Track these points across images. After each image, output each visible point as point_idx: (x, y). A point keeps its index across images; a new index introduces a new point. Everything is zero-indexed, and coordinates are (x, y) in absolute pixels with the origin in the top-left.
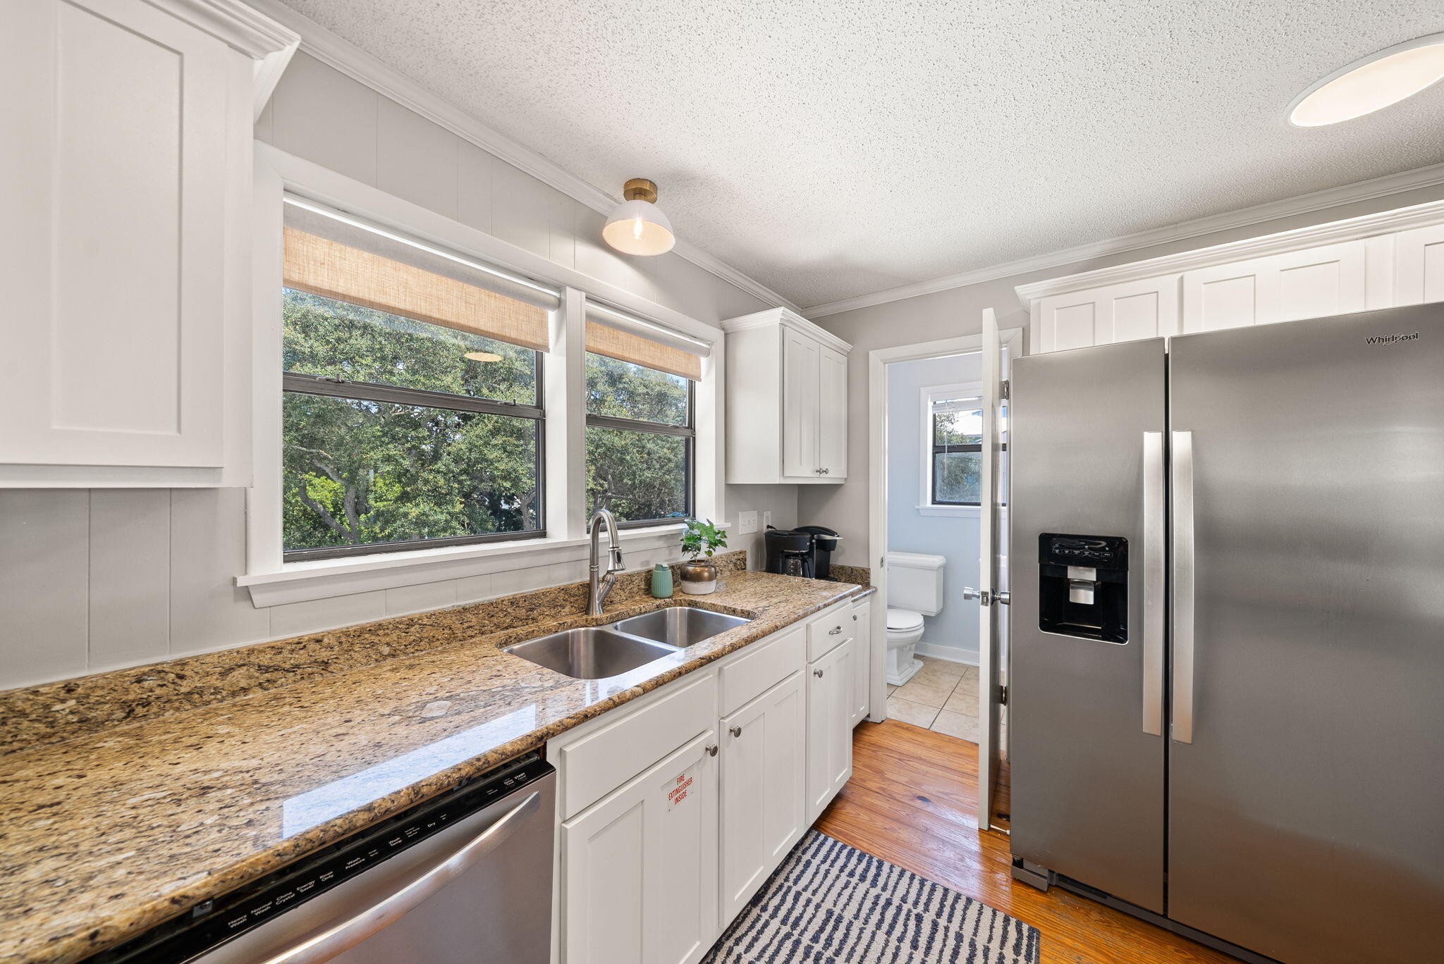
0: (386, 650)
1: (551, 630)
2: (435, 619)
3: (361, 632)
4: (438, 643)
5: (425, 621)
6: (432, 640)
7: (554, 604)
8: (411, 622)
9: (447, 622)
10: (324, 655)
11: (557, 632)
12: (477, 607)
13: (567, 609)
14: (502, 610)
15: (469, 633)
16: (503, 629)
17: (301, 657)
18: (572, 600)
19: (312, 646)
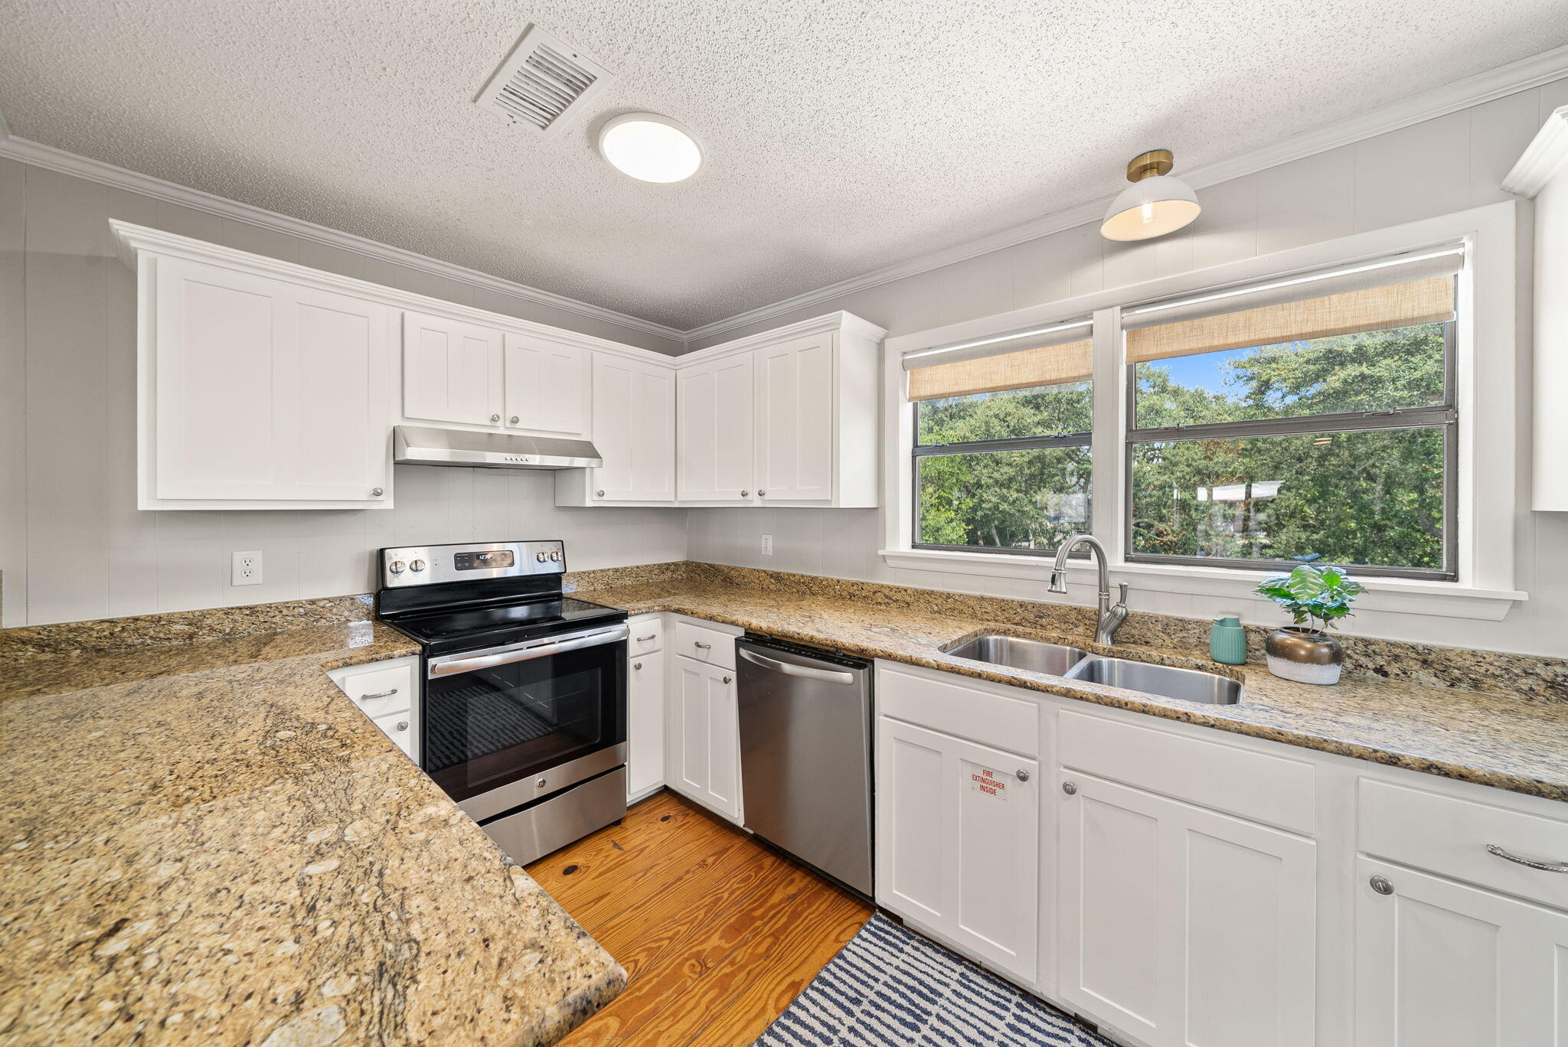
0: (936, 608)
1: (1049, 640)
2: (963, 599)
3: (923, 592)
4: (965, 616)
5: (957, 598)
6: (961, 612)
7: (1064, 618)
8: (949, 596)
9: (971, 603)
10: (908, 599)
11: (1055, 643)
12: (992, 599)
13: (1081, 629)
14: (1011, 608)
15: (986, 616)
16: (1013, 624)
17: (898, 596)
18: (1087, 622)
19: (903, 592)
